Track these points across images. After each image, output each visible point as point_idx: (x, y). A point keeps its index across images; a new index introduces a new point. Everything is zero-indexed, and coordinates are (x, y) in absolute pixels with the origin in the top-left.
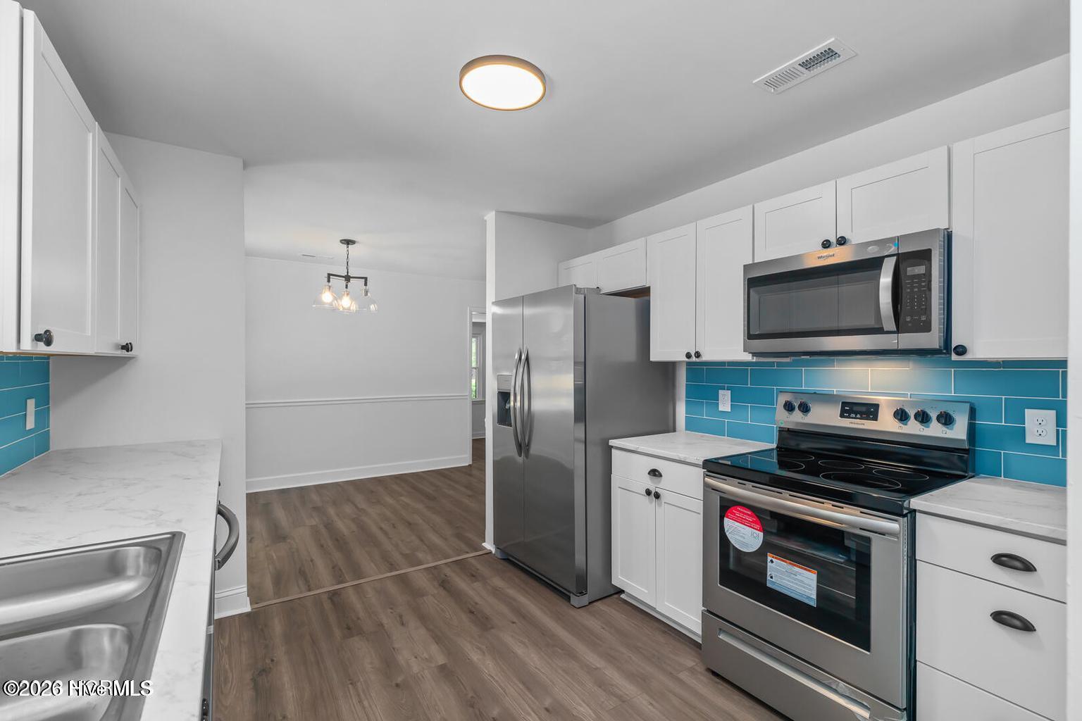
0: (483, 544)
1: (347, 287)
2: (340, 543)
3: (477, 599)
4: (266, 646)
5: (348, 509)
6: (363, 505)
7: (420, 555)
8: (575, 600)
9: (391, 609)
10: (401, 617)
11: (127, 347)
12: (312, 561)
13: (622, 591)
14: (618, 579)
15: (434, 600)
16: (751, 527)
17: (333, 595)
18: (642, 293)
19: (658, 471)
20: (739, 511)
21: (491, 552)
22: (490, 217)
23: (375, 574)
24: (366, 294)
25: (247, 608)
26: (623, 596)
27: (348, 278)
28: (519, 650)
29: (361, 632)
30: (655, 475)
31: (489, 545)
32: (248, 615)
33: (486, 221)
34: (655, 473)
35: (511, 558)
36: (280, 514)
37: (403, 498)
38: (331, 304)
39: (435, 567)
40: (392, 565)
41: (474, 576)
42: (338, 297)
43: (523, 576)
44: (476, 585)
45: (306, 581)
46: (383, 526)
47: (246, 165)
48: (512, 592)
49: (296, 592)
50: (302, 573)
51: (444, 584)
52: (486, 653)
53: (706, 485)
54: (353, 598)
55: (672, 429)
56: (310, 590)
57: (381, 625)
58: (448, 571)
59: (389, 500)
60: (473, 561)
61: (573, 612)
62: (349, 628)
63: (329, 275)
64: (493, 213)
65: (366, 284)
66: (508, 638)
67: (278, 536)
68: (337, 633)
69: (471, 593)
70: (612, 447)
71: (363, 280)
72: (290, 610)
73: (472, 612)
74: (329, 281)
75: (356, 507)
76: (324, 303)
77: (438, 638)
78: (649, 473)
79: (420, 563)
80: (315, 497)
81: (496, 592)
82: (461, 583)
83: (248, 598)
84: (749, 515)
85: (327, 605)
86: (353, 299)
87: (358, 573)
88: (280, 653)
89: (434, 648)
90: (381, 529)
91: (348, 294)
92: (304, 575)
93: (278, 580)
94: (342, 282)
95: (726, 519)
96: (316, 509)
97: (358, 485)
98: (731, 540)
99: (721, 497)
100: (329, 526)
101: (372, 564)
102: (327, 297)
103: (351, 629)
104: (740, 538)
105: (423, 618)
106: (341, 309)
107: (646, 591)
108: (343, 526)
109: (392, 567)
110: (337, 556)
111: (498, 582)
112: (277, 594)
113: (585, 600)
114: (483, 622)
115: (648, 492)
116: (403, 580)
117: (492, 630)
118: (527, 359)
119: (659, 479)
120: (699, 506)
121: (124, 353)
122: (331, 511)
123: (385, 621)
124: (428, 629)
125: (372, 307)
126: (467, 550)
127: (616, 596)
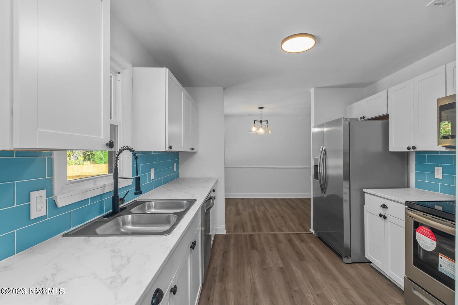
0: (310, 229)
1: (261, 125)
2: (257, 219)
3: (301, 249)
4: (228, 246)
5: (262, 208)
6: (267, 207)
7: (284, 229)
8: (345, 260)
9: (268, 244)
10: (271, 248)
11: (193, 149)
12: (247, 223)
13: (371, 262)
14: (368, 255)
15: (284, 245)
16: (430, 238)
17: (251, 236)
18: (385, 118)
19: (385, 205)
20: (424, 229)
21: (313, 233)
22: (312, 90)
23: (266, 231)
24: (267, 127)
25: (225, 233)
26: (371, 264)
27: (261, 121)
28: (313, 272)
29: (256, 249)
30: (384, 207)
31: (312, 230)
32: (225, 235)
33: (310, 93)
34: (384, 206)
35: (320, 237)
36: (240, 206)
37: (283, 207)
38: (255, 132)
39: (288, 234)
40: (272, 230)
41: (302, 240)
42: (258, 129)
43: (323, 245)
44: (303, 244)
45: (244, 229)
46: (273, 216)
47: (224, 89)
48: (317, 250)
49: (240, 232)
50: (243, 226)
51: (290, 241)
52: (299, 268)
53: (407, 214)
54: (256, 238)
55: (408, 187)
56: (244, 232)
57: (264, 248)
58: (293, 237)
59: (277, 207)
60: (304, 235)
61: (342, 264)
62: (253, 247)
63: (255, 121)
64: (313, 89)
65: (267, 123)
66: (310, 267)
67: (238, 213)
68: (249, 247)
69: (300, 246)
70: (365, 192)
71: (266, 122)
72: (237, 237)
73: (298, 253)
74: (254, 123)
75: (265, 208)
76: (253, 131)
77: (282, 258)
78: (381, 206)
79: (283, 231)
80: (252, 202)
81: (310, 249)
82: (297, 242)
83: (226, 230)
84: (428, 231)
85: (248, 238)
86: (263, 129)
87: (260, 230)
88: (232, 248)
89: (280, 262)
90: (272, 217)
91: (261, 127)
92: (243, 228)
93: (235, 227)
94: (259, 123)
95: (417, 233)
96: (252, 206)
97: (267, 200)
98: (419, 243)
99: (414, 221)
100: (254, 213)
101: (266, 229)
102: (254, 129)
103: (254, 247)
104: (423, 243)
105: (279, 250)
106: (259, 133)
107: (380, 263)
108: (259, 214)
109: (272, 231)
110: (255, 223)
111: (312, 245)
112: (234, 231)
113: (350, 261)
114: (301, 257)
115: (381, 215)
116: (275, 236)
117: (304, 261)
118: (325, 151)
119: (386, 209)
120: (403, 224)
121: (192, 151)
122: (256, 208)
123: (265, 248)
124: (279, 254)
125: (270, 131)
126: (302, 230)
127: (368, 264)
